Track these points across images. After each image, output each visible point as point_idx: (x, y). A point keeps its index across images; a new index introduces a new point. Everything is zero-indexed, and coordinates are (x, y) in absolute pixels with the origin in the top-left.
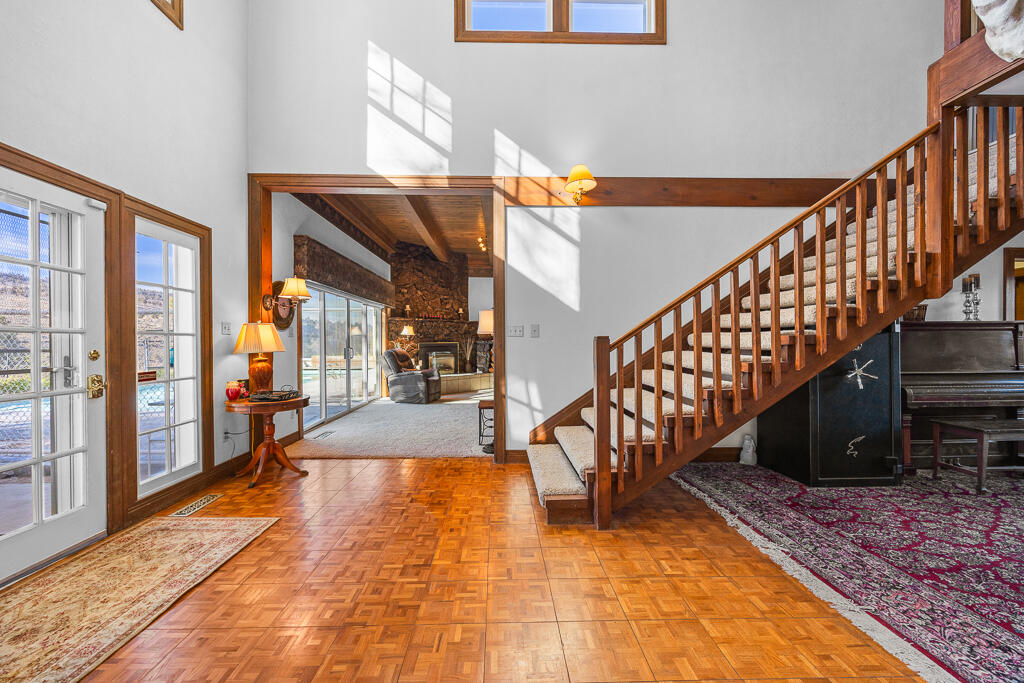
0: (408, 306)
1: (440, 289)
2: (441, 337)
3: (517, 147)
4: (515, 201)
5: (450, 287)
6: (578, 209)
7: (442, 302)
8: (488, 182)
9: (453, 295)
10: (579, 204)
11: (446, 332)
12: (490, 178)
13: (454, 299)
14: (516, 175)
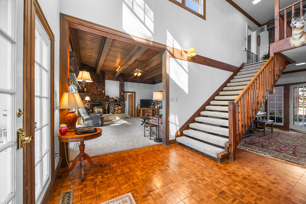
0: (85, 89)
1: (96, 83)
2: (97, 101)
3: (173, 38)
4: (173, 56)
5: (99, 83)
6: (187, 62)
7: (97, 88)
8: (165, 47)
9: (100, 86)
10: (189, 60)
11: (99, 99)
12: (166, 46)
13: (101, 87)
14: (173, 47)
